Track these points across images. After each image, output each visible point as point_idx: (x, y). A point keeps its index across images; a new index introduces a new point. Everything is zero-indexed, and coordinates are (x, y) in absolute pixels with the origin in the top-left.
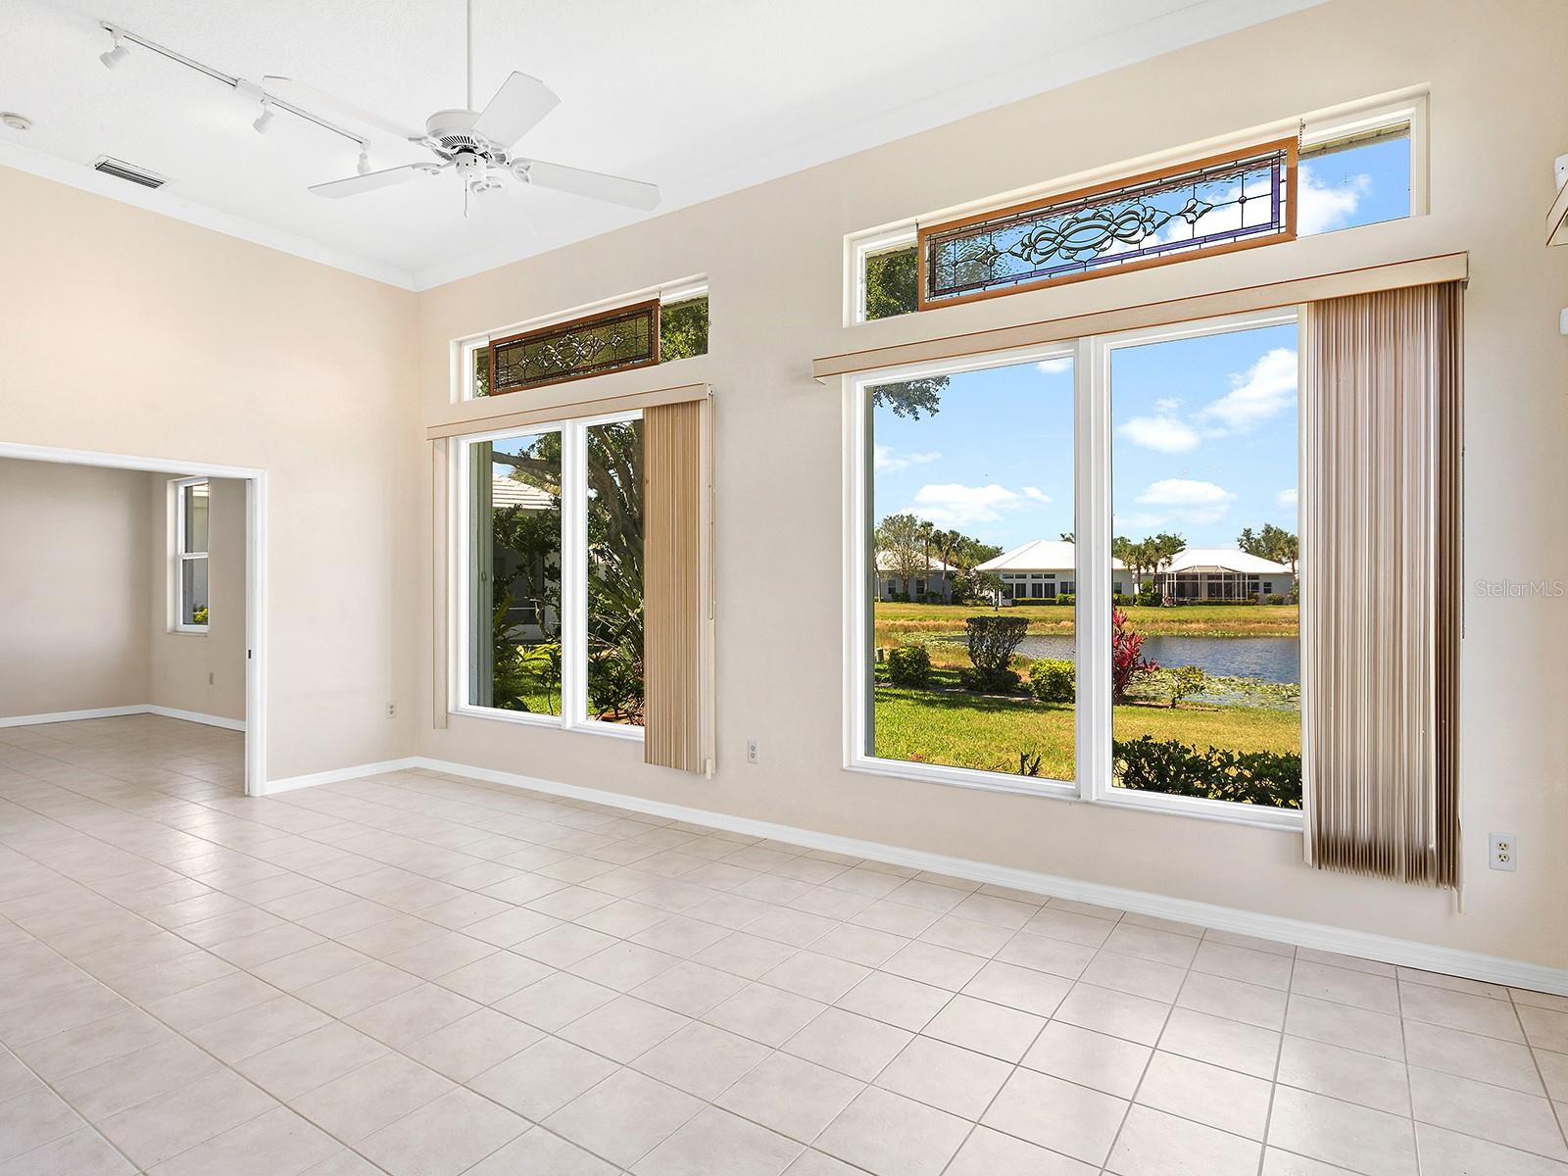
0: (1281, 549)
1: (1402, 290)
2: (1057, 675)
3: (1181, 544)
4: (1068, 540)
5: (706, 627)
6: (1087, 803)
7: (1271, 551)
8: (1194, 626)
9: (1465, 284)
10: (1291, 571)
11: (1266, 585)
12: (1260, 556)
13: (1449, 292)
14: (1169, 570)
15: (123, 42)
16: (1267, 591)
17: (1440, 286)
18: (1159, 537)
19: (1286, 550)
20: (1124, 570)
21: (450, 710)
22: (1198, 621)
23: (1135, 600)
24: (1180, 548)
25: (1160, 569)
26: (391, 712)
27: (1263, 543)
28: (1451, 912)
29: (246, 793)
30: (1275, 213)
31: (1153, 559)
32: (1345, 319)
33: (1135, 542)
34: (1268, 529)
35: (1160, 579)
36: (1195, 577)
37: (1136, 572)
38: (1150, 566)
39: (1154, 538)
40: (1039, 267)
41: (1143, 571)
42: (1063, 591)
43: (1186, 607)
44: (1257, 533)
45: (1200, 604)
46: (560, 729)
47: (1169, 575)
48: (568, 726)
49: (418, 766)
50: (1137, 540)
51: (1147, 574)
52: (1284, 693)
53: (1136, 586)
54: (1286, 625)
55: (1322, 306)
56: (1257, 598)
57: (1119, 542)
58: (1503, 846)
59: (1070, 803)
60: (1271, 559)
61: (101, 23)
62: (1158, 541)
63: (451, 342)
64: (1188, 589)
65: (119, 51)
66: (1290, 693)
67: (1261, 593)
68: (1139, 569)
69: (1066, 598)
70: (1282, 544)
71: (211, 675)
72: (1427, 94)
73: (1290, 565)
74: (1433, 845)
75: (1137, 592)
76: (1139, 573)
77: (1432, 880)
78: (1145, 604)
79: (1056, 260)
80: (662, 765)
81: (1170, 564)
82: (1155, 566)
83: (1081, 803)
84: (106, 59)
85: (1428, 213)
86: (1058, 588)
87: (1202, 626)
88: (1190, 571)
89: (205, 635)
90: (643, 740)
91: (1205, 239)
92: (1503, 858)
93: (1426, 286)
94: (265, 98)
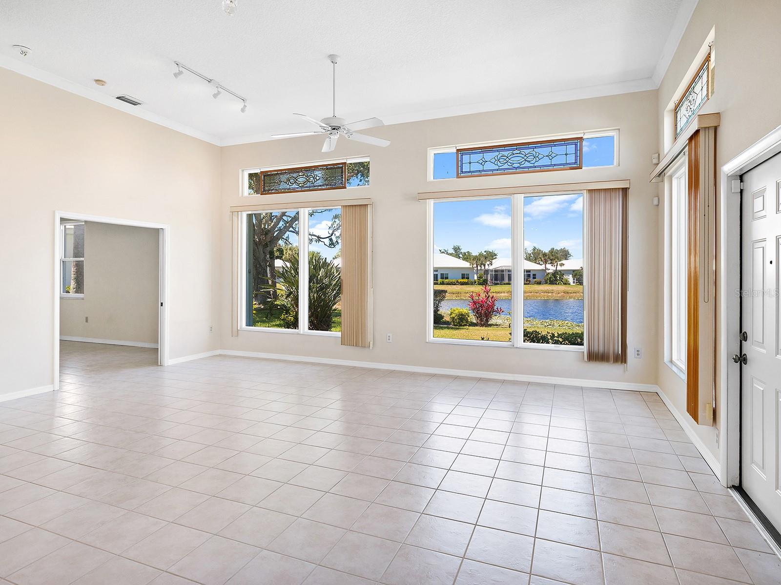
0: (540, 258)
1: (613, 189)
2: (462, 315)
3: (495, 255)
4: (443, 252)
5: (370, 291)
6: (517, 348)
7: (535, 259)
8: (502, 294)
9: (629, 189)
10: (545, 268)
11: (533, 275)
12: (531, 261)
13: (625, 191)
14: (491, 268)
15: (181, 69)
16: (534, 278)
17: (623, 188)
18: (485, 252)
19: (543, 259)
20: (470, 268)
21: (238, 329)
22: (504, 292)
23: (475, 282)
24: (495, 257)
25: (487, 267)
26: (211, 330)
27: (532, 255)
28: (625, 371)
29: (159, 364)
30: (576, 160)
31: (484, 263)
32: (597, 195)
33: (474, 254)
34: (534, 249)
35: (486, 272)
36: (502, 271)
37: (476, 268)
38: (483, 266)
39: (483, 252)
40: (500, 168)
41: (479, 268)
42: (442, 278)
43: (498, 285)
44: (530, 250)
45: (505, 284)
46: (298, 334)
47: (491, 270)
48: (301, 333)
49: (221, 353)
50: (475, 253)
51: (481, 269)
52: (545, 324)
53: (475, 276)
54: (543, 294)
55: (590, 191)
56: (530, 281)
57: (467, 254)
58: (638, 351)
59: (511, 348)
60: (536, 263)
61: (175, 62)
62: (485, 253)
63: (240, 170)
64: (499, 277)
65: (180, 73)
66: (548, 324)
67: (531, 279)
68: (477, 267)
69: (443, 281)
70: (541, 256)
71: (87, 318)
72: (619, 129)
73: (544, 266)
74: (620, 352)
75: (476, 278)
76: (477, 269)
77: (620, 363)
78: (480, 284)
79: (506, 166)
80: (349, 345)
81: (491, 265)
82: (484, 265)
83: (515, 348)
84: (176, 75)
85: (619, 166)
86: (439, 276)
87: (506, 294)
88: (500, 268)
89: (83, 299)
90: (341, 336)
91: (555, 165)
92: (638, 355)
93: (619, 188)
94: (219, 86)
